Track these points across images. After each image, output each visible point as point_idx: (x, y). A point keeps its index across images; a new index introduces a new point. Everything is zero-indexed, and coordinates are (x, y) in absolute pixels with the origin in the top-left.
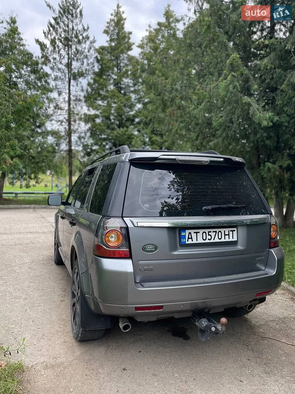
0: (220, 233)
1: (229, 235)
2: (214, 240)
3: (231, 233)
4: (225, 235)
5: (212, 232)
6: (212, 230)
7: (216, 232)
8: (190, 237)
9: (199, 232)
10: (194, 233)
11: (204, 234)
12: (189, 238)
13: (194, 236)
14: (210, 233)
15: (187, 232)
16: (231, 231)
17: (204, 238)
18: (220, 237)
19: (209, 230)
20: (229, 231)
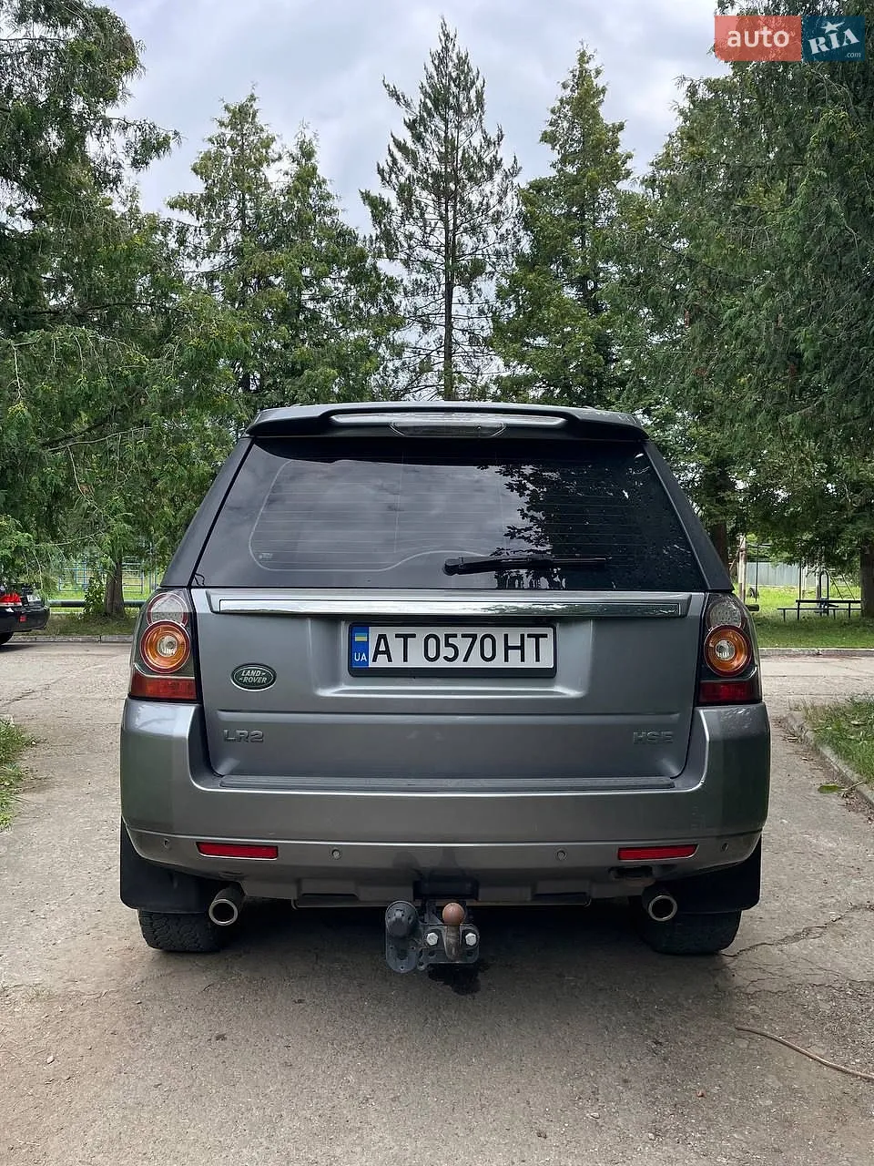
0: (488, 642)
1: (522, 648)
2: (466, 660)
3: (529, 644)
4: (507, 648)
5: (459, 636)
6: (460, 631)
7: (474, 637)
8: (382, 648)
9: (414, 636)
10: (397, 636)
11: (432, 642)
12: (377, 652)
13: (396, 646)
14: (451, 641)
15: (374, 633)
16: (529, 636)
17: (432, 654)
18: (488, 655)
19: (450, 630)
20: (522, 636)
